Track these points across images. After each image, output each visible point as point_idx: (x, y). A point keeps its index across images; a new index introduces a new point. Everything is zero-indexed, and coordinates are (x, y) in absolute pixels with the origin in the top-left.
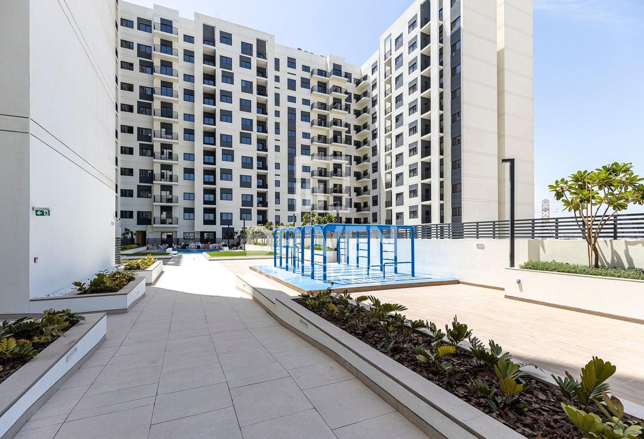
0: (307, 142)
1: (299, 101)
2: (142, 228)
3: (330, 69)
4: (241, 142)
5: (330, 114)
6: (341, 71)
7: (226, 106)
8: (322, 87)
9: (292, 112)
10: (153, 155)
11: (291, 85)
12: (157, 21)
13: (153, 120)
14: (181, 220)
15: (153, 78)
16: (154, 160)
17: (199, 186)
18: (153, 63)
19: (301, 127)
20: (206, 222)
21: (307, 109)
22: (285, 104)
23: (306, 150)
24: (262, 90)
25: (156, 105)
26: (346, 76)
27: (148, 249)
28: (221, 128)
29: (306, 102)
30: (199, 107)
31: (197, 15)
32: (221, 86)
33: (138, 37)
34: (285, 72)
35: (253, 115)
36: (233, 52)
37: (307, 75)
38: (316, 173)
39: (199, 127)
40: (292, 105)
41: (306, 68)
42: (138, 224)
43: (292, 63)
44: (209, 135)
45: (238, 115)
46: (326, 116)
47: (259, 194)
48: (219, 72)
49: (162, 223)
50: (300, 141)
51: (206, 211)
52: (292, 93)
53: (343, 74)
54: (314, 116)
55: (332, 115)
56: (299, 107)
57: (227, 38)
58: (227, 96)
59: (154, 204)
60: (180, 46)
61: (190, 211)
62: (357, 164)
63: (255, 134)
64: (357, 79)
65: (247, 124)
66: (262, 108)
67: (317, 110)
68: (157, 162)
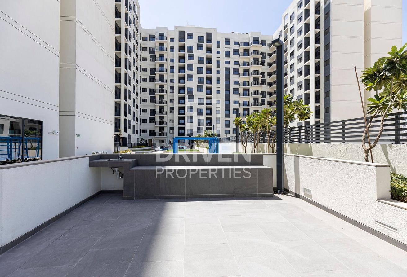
0: (236, 86)
1: (232, 63)
2: (151, 138)
3: (251, 40)
4: (198, 91)
5: (251, 68)
6: (258, 41)
7: (190, 72)
8: (246, 52)
9: (227, 70)
10: (155, 102)
11: (227, 54)
12: (157, 35)
13: (155, 84)
14: (168, 134)
15: (156, 64)
16: (156, 104)
17: (176, 116)
18: (155, 56)
19: (233, 78)
20: (180, 134)
21: (236, 67)
22: (223, 66)
23: (236, 91)
24: (210, 60)
25: (157, 77)
26: (261, 43)
27: (152, 148)
28: (188, 84)
29: (236, 63)
30: (177, 75)
31: (176, 27)
32: (187, 62)
33: (149, 44)
34: (223, 48)
35: (205, 75)
36: (194, 43)
37: (236, 47)
38: (242, 104)
39: (176, 85)
40: (227, 66)
41: (236, 43)
42: (149, 135)
43: (227, 42)
44: (181, 89)
45: (196, 76)
46: (249, 69)
47: (208, 119)
48: (186, 54)
49: (159, 135)
50: (232, 86)
51: (180, 129)
52: (227, 59)
53: (260, 42)
54: (241, 71)
55: (252, 68)
56: (232, 66)
57: (190, 36)
58: (190, 67)
59: (156, 126)
60: (168, 44)
61: (172, 129)
62: (270, 97)
63: (205, 86)
64: (270, 43)
65: (201, 81)
66: (210, 70)
67: (243, 67)
68: (157, 105)
